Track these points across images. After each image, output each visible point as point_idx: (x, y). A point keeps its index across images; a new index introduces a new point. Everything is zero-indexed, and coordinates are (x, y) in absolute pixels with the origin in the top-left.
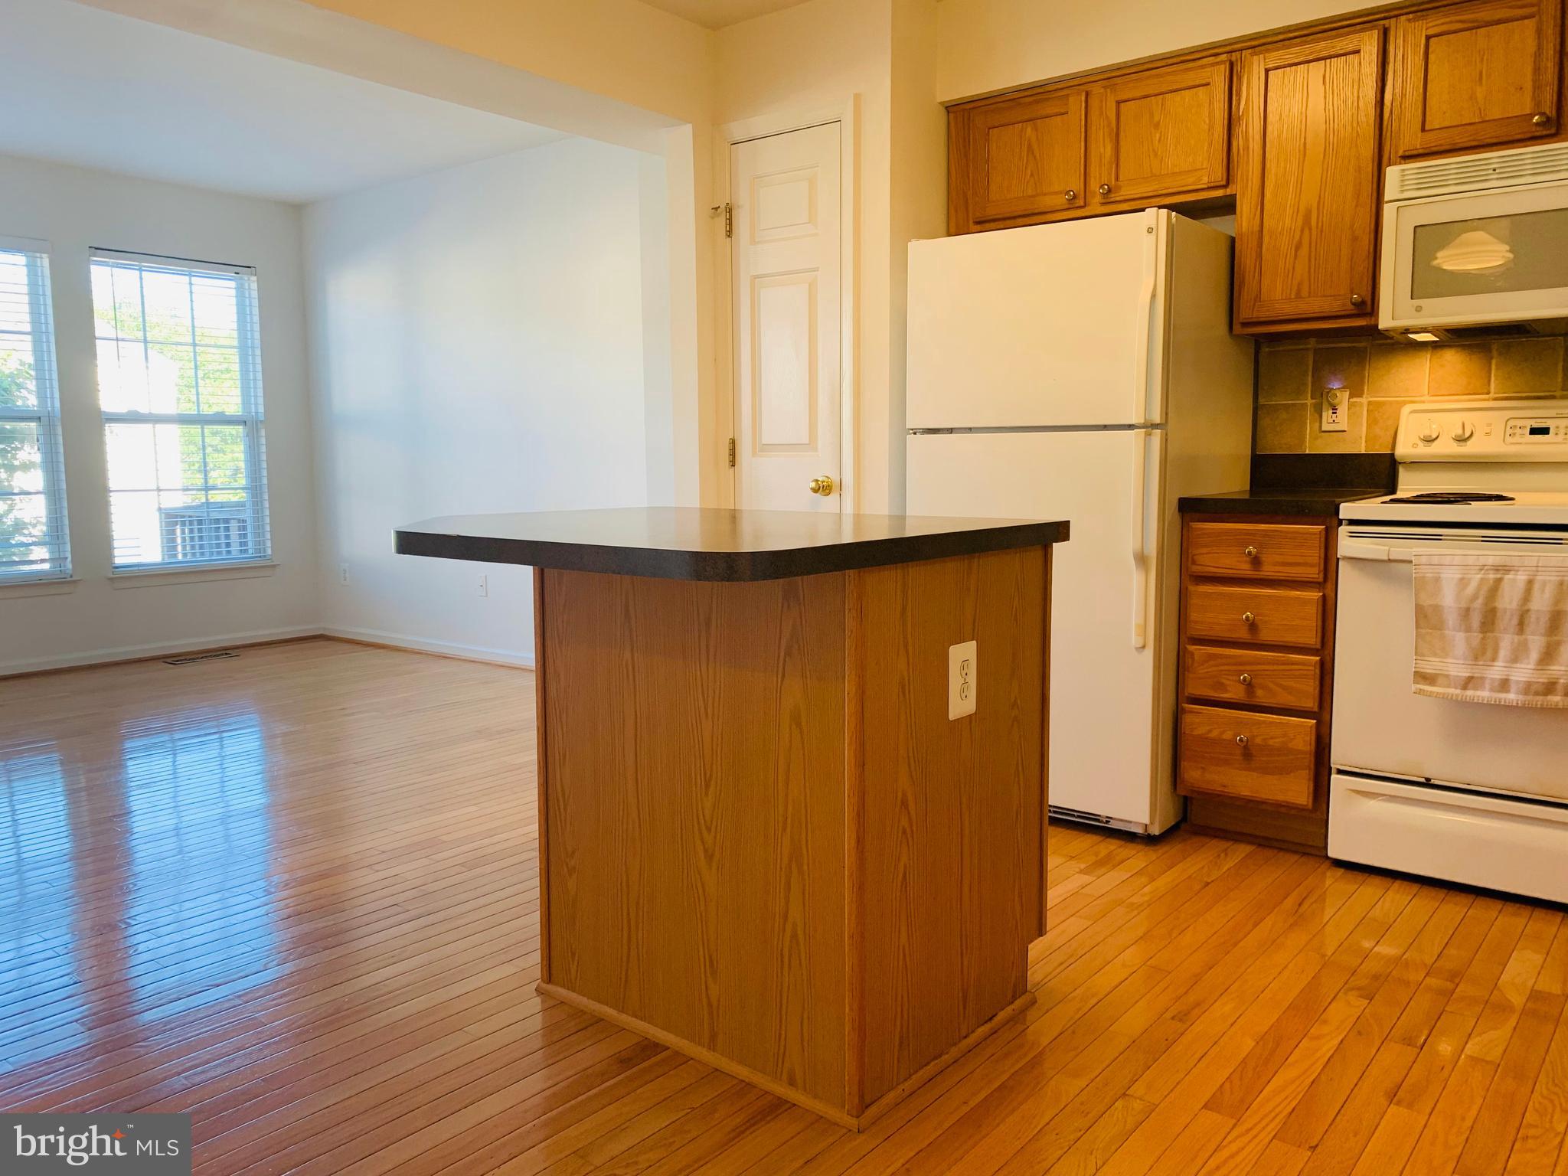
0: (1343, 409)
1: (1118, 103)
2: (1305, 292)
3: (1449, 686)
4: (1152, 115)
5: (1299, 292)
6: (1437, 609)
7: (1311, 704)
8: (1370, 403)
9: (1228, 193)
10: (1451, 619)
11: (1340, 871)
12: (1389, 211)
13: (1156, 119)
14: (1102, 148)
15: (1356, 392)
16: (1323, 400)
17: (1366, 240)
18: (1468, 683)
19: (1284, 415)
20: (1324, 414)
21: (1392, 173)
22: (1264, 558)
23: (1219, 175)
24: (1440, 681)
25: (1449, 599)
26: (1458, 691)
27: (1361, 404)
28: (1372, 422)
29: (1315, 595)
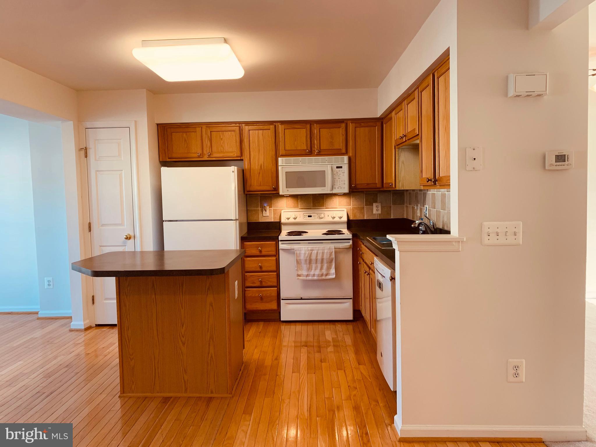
0: (268, 211)
1: (211, 132)
2: (262, 185)
3: (303, 277)
4: (220, 136)
5: (260, 184)
6: (300, 260)
7: (275, 284)
8: (274, 209)
9: (241, 159)
10: (303, 262)
11: (285, 324)
12: (280, 168)
13: (221, 137)
14: (207, 142)
15: (270, 207)
16: (263, 209)
17: (275, 175)
18: (307, 276)
19: (254, 212)
20: (263, 212)
21: (280, 159)
22: (263, 250)
23: (239, 154)
24: (302, 276)
25: (302, 257)
26: (305, 278)
27: (272, 209)
28: (274, 214)
29: (274, 258)
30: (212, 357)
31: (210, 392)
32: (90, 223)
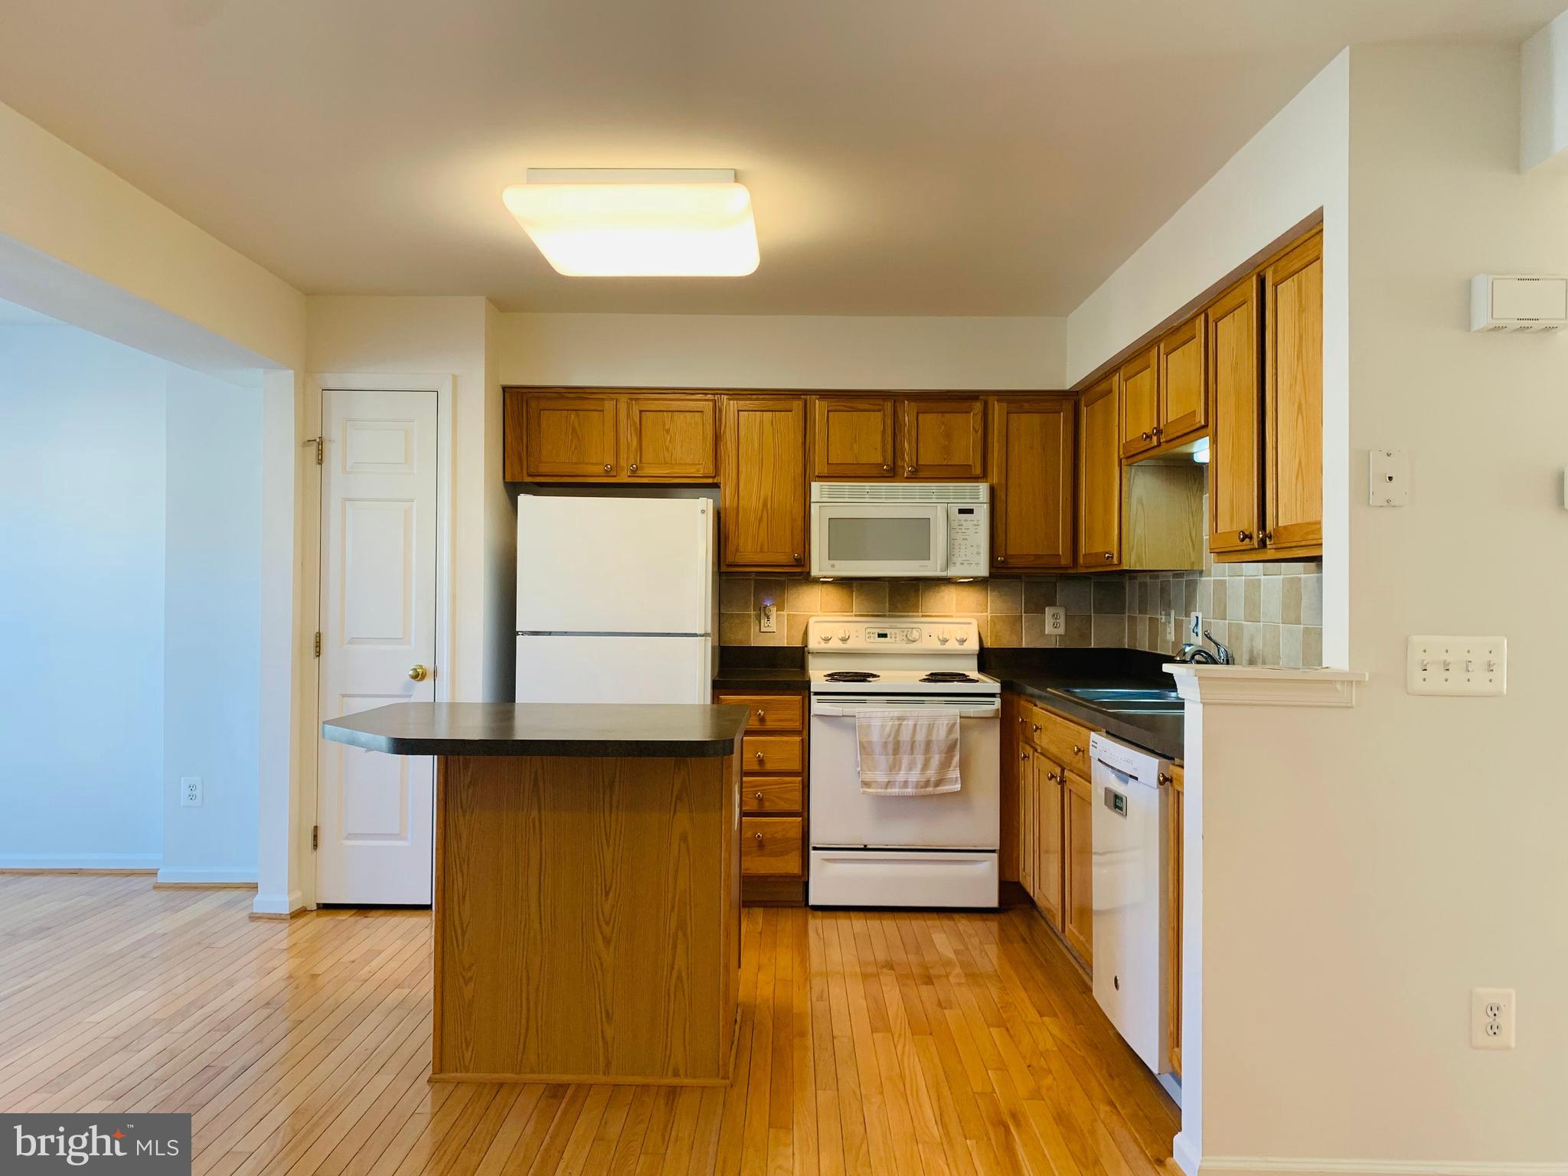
0: (773, 618)
1: (641, 412)
2: (766, 549)
3: (877, 788)
4: (664, 425)
5: (761, 548)
6: (870, 742)
7: (797, 808)
8: (788, 615)
9: (715, 481)
10: (878, 749)
12: (814, 509)
13: (667, 427)
14: (628, 437)
15: (780, 608)
16: (762, 612)
17: (800, 522)
18: (888, 784)
19: (738, 621)
20: (762, 621)
21: (815, 486)
22: (767, 718)
23: (710, 470)
24: (873, 785)
25: (875, 737)
26: (883, 790)
27: (783, 616)
28: (790, 627)
29: (798, 739)
30: (679, 978)
31: (670, 1072)
32: (319, 635)
